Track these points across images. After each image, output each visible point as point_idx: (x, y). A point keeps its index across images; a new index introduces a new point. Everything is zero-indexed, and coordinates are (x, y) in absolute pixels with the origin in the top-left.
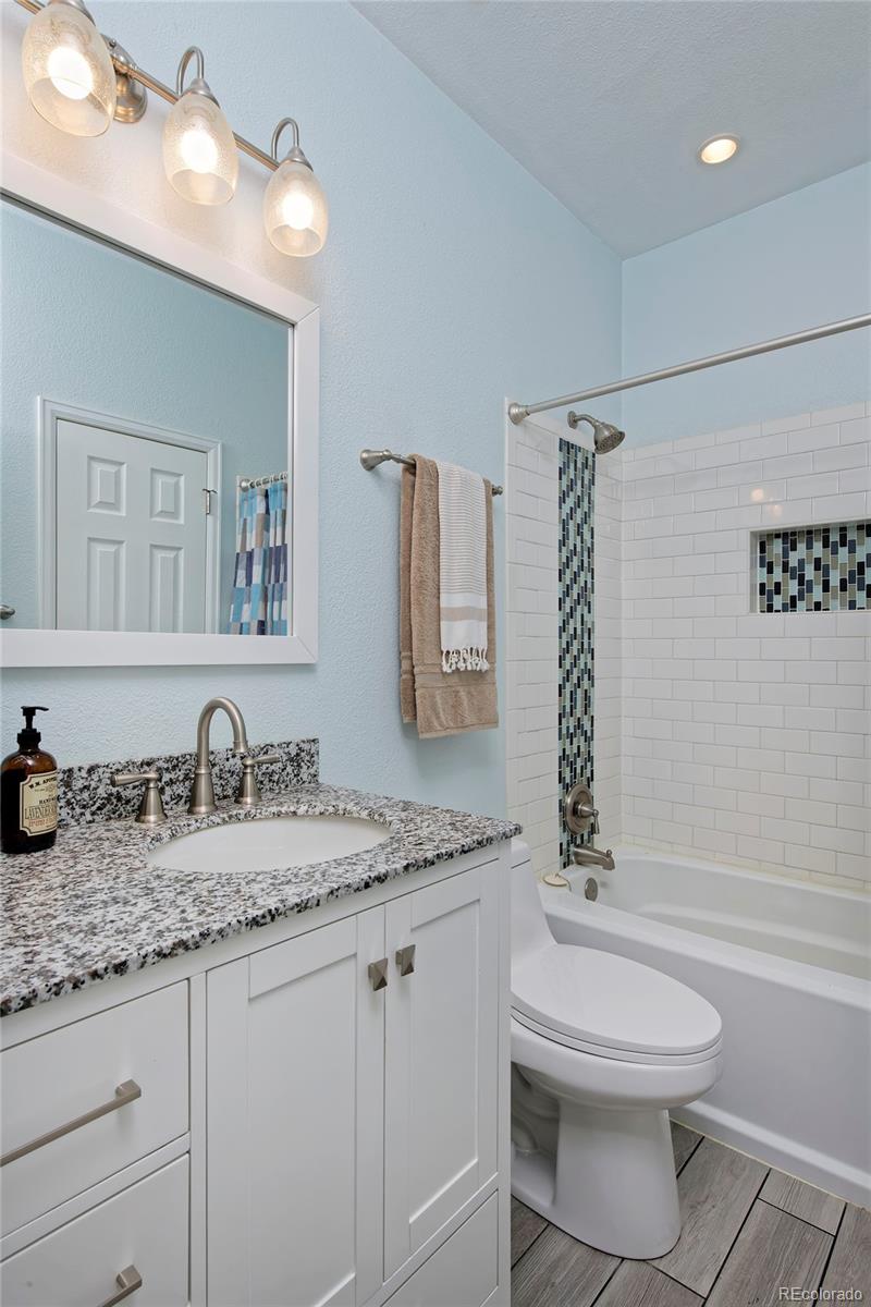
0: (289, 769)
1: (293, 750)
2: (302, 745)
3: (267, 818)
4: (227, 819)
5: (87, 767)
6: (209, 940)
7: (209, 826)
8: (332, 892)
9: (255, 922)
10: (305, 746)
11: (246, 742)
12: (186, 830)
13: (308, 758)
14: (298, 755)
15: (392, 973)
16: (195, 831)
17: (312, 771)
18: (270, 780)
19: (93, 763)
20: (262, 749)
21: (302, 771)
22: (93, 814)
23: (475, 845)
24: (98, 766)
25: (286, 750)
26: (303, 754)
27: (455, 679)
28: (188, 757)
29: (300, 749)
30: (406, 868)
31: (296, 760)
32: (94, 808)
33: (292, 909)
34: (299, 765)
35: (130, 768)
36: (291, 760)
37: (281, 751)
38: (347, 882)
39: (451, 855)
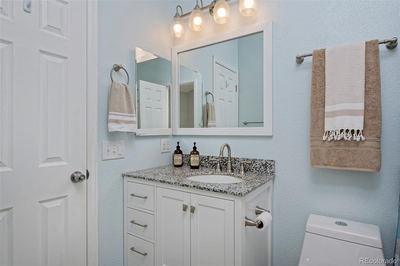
0: (262, 168)
1: (264, 163)
2: (267, 161)
3: (237, 177)
4: (228, 174)
5: (211, 156)
7: (224, 175)
10: (269, 162)
12: (217, 174)
13: (269, 166)
14: (266, 164)
16: (219, 175)
17: (272, 170)
19: (213, 156)
20: (253, 160)
21: (267, 169)
22: (212, 166)
24: (213, 157)
25: (261, 162)
26: (268, 164)
28: (232, 158)
29: (267, 162)
31: (265, 165)
32: (213, 165)
34: (266, 167)
35: (219, 158)
36: (263, 165)
37: (260, 162)
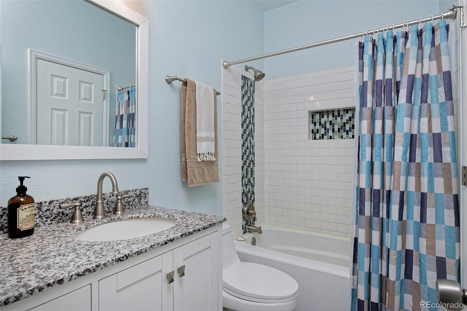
0: (136, 200)
1: (138, 193)
2: (142, 190)
3: (127, 219)
4: (110, 220)
5: (48, 201)
6: (100, 268)
7: (102, 224)
8: (151, 246)
9: (119, 260)
10: (143, 191)
11: (118, 190)
12: (92, 226)
13: (144, 195)
14: (140, 194)
15: (176, 277)
16: (96, 226)
17: (146, 201)
18: (128, 205)
19: (51, 199)
20: (125, 192)
21: (142, 200)
22: (51, 220)
23: (209, 226)
24: (53, 201)
25: (135, 193)
26: (142, 194)
27: (203, 164)
28: (93, 196)
29: (141, 192)
30: (182, 236)
31: (139, 196)
32: (52, 218)
33: (135, 254)
34: (140, 198)
35: (68, 201)
36: (137, 196)
37: (133, 193)
38: (158, 242)
39: (199, 230)
